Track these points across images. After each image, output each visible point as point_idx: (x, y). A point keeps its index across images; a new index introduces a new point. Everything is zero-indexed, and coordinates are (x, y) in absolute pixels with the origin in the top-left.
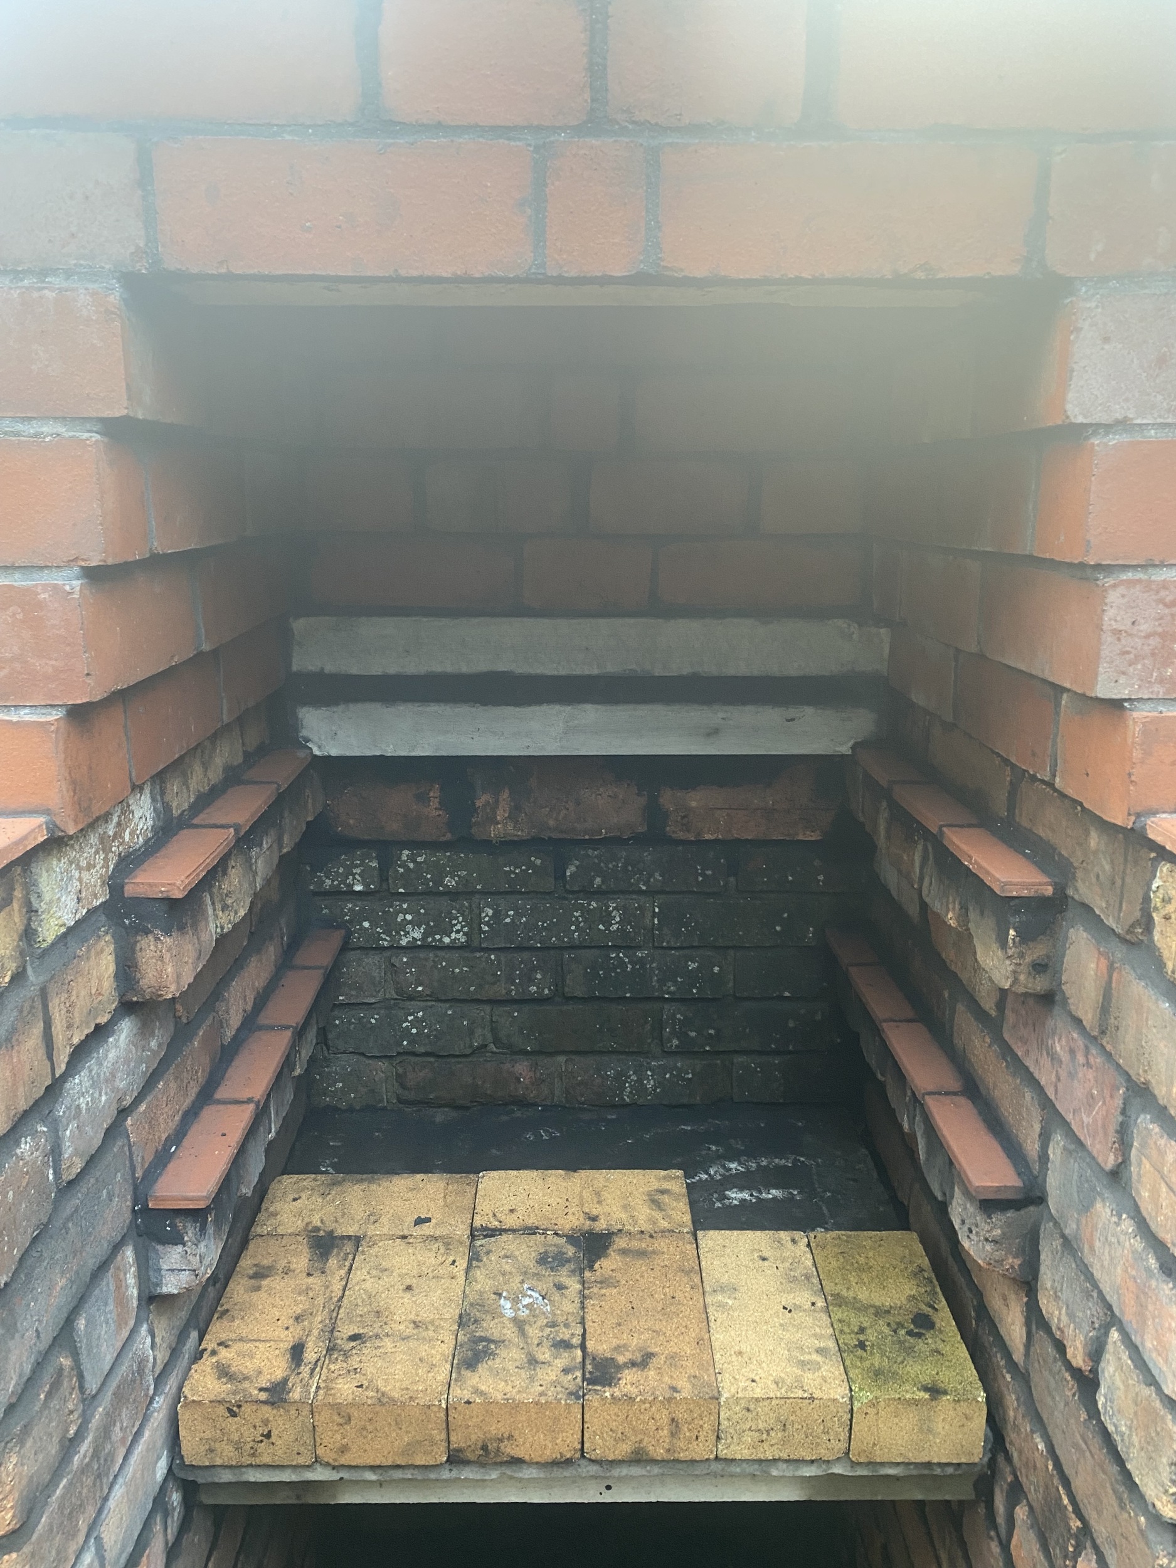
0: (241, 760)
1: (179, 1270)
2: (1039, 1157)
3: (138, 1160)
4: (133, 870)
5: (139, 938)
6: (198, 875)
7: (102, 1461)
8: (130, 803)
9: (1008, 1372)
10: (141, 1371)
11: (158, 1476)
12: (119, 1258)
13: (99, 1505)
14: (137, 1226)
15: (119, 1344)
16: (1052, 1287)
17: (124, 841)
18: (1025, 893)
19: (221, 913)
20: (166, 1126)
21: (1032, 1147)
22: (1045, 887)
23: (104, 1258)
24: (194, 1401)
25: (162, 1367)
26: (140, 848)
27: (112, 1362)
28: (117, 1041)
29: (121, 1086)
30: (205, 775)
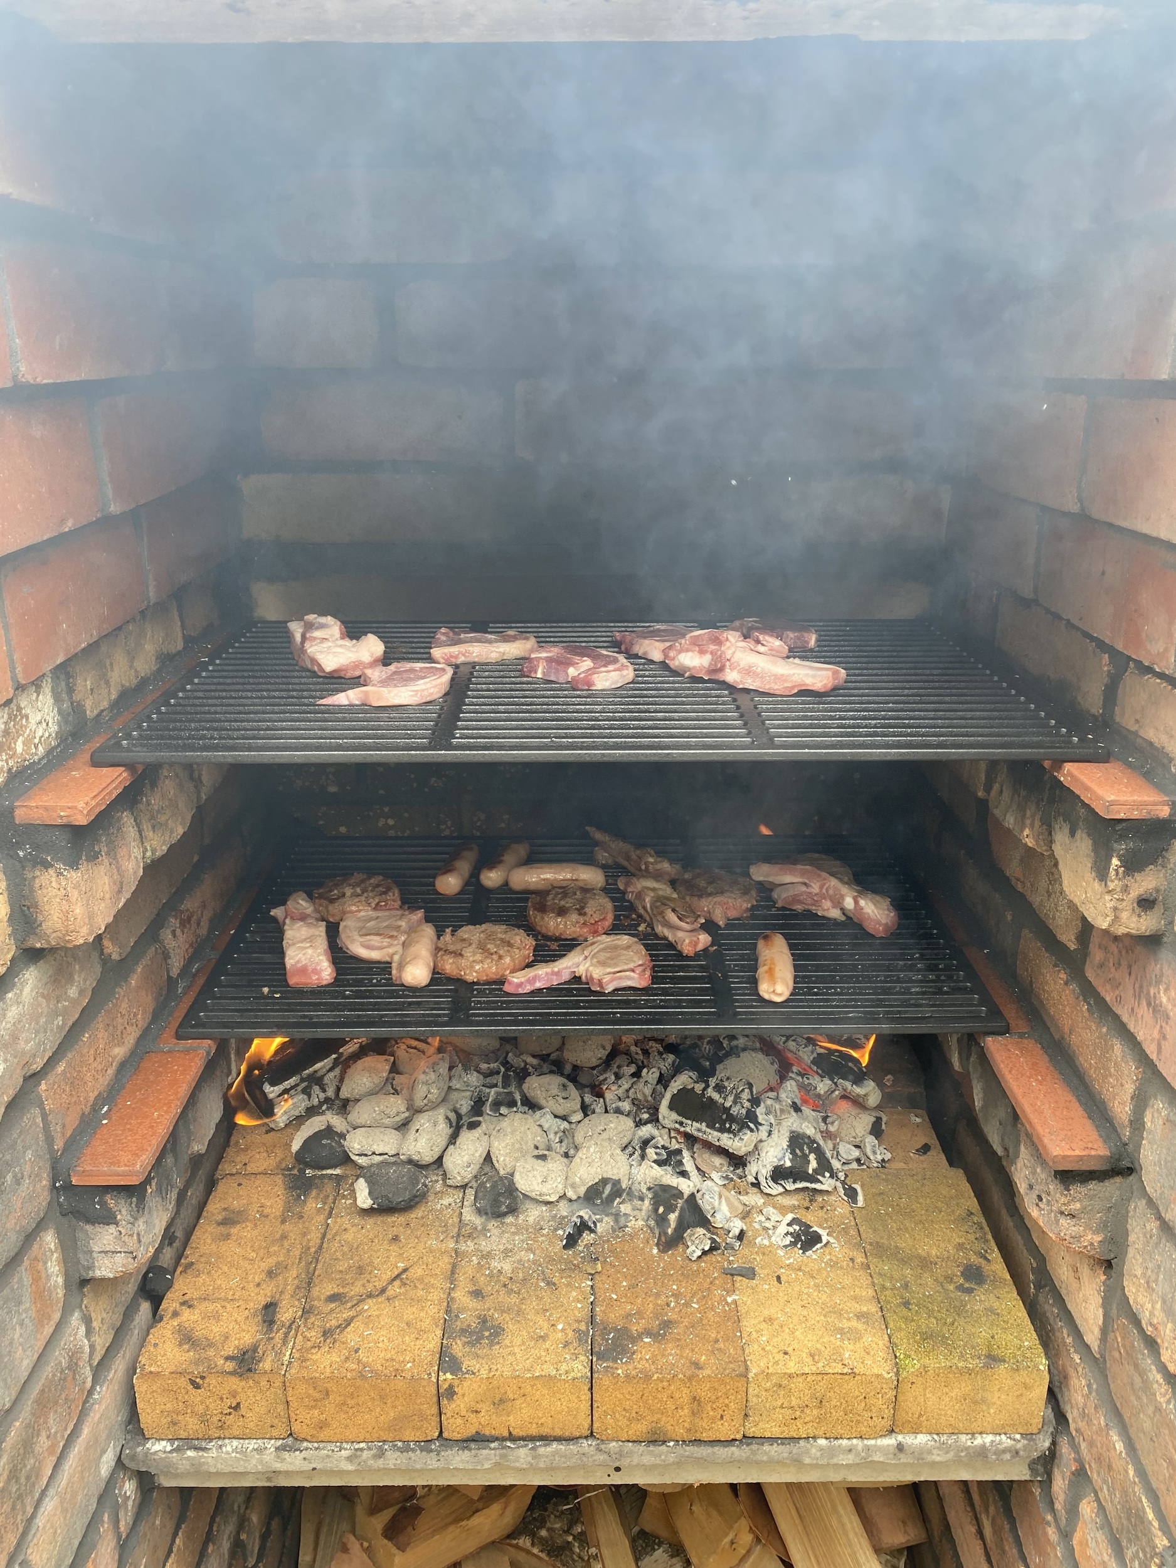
0: (180, 646)
1: (113, 1252)
2: (1131, 1122)
3: (56, 1129)
4: (30, 788)
5: (38, 873)
6: (110, 793)
7: (23, 1480)
8: (22, 705)
9: (1075, 1352)
10: (73, 1366)
11: (103, 1472)
12: (35, 1246)
13: (21, 1530)
14: (60, 1205)
15: (40, 1344)
16: (1144, 1274)
17: (15, 753)
18: (1136, 815)
19: (151, 834)
20: (96, 1082)
21: (1122, 1108)
22: (1159, 807)
23: (12, 1254)
24: (151, 1372)
25: (103, 1352)
26: (40, 760)
27: (31, 1366)
28: (19, 996)
29: (28, 1048)
30: (131, 667)
